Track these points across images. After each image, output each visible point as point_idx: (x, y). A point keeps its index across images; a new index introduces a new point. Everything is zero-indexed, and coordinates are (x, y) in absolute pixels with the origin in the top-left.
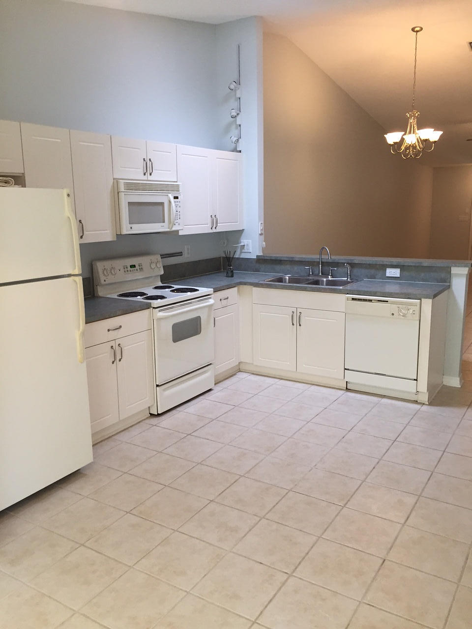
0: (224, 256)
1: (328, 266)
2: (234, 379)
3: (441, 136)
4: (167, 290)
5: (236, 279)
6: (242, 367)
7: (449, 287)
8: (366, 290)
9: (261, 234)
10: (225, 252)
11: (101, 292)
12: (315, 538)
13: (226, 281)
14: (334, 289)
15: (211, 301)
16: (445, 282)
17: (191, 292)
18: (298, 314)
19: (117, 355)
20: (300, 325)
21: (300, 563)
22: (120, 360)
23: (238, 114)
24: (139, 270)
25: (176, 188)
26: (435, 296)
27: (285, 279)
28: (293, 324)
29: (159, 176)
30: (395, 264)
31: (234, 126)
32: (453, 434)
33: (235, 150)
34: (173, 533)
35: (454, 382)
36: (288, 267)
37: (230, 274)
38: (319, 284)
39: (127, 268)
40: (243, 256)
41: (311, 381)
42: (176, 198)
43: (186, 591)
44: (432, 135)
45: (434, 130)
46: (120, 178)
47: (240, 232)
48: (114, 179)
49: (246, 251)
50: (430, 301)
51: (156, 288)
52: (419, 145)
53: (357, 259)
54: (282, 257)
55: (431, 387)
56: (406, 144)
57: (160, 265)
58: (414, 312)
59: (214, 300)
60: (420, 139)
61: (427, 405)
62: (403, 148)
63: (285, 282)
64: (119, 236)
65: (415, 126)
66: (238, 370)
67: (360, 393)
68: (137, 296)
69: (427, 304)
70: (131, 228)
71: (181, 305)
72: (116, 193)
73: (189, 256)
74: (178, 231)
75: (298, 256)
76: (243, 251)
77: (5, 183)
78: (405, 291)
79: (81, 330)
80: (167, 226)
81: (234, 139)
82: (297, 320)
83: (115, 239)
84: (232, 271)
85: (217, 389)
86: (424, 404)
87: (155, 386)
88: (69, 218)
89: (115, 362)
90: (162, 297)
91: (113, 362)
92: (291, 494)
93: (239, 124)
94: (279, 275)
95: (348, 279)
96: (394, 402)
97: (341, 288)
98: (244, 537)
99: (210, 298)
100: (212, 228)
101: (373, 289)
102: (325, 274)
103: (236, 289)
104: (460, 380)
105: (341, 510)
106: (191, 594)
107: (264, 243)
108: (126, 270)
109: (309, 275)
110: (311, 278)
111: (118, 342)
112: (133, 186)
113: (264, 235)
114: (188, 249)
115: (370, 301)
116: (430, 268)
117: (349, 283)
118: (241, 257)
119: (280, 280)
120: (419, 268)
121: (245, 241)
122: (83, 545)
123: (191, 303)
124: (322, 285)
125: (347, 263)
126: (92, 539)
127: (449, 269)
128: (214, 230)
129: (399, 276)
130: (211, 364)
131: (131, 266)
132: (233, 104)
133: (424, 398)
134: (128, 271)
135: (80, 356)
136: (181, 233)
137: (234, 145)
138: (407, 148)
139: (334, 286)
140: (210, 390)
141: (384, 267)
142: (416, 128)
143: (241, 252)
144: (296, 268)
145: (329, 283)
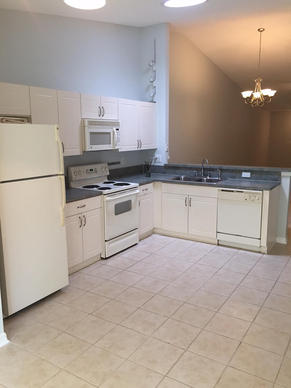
0: (145, 164)
1: (207, 171)
2: (150, 238)
3: (276, 94)
4: (111, 184)
5: (152, 178)
6: (155, 231)
7: (280, 184)
8: (230, 185)
9: (167, 151)
10: (145, 162)
11: (73, 185)
12: (200, 330)
13: (146, 179)
14: (211, 184)
15: (138, 191)
16: (278, 181)
17: (126, 185)
18: (189, 199)
19: (83, 222)
20: (190, 206)
21: (191, 343)
22: (84, 225)
23: (154, 80)
24: (95, 172)
25: (117, 124)
26: (271, 189)
27: (182, 178)
28: (186, 205)
29: (108, 117)
30: (247, 170)
31: (151, 87)
32: (282, 271)
33: (152, 101)
34: (117, 326)
35: (283, 240)
36: (183, 171)
37: (148, 175)
38: (201, 182)
39: (88, 171)
40: (156, 164)
41: (197, 240)
42: (117, 130)
43: (125, 358)
44: (270, 93)
45: (271, 90)
46: (86, 118)
47: (155, 150)
48: (82, 119)
49: (158, 161)
50: (269, 192)
51: (105, 183)
52: (262, 99)
53: (225, 167)
54: (179, 165)
55: (268, 243)
56: (254, 98)
57: (107, 170)
58: (259, 198)
59: (139, 190)
60: (263, 95)
61: (266, 254)
62: (252, 100)
63: (181, 180)
64: (84, 152)
65: (260, 87)
66: (153, 232)
67: (226, 247)
68: (94, 188)
69: (267, 194)
70: (91, 147)
71: (120, 193)
72: (83, 127)
73: (124, 164)
74: (118, 149)
75: (189, 165)
76: (156, 161)
77: (22, 121)
78: (253, 186)
79: (63, 207)
80: (112, 146)
81: (152, 95)
82: (188, 202)
83: (82, 154)
84: (150, 173)
85: (140, 244)
86: (264, 253)
87: (104, 241)
88: (58, 141)
89: (81, 227)
90: (109, 188)
91: (80, 227)
92: (185, 304)
93: (155, 86)
94: (177, 176)
95: (219, 178)
96: (246, 252)
97: (215, 183)
98: (159, 328)
99: (137, 189)
100: (138, 148)
101: (234, 185)
102: (205, 176)
103: (152, 184)
104: (286, 239)
105: (215, 314)
106: (128, 360)
107: (169, 157)
108: (87, 172)
109: (196, 176)
110: (197, 178)
111: (83, 214)
112: (92, 123)
113: (168, 152)
114: (123, 160)
115: (233, 191)
116: (268, 173)
117: (220, 181)
118: (155, 165)
119: (179, 179)
120: (262, 172)
121: (157, 155)
122: (64, 332)
123: (126, 192)
124: (204, 182)
125: (219, 169)
126: (70, 329)
127: (280, 173)
128: (139, 149)
129: (250, 177)
130: (137, 229)
131: (90, 170)
132: (151, 74)
133: (265, 250)
134: (88, 173)
135: (62, 222)
136: (120, 151)
137: (151, 98)
138: (255, 100)
139: (211, 183)
140: (136, 244)
141: (241, 171)
142: (260, 88)
143: (155, 162)
144: (188, 172)
145: (208, 181)
